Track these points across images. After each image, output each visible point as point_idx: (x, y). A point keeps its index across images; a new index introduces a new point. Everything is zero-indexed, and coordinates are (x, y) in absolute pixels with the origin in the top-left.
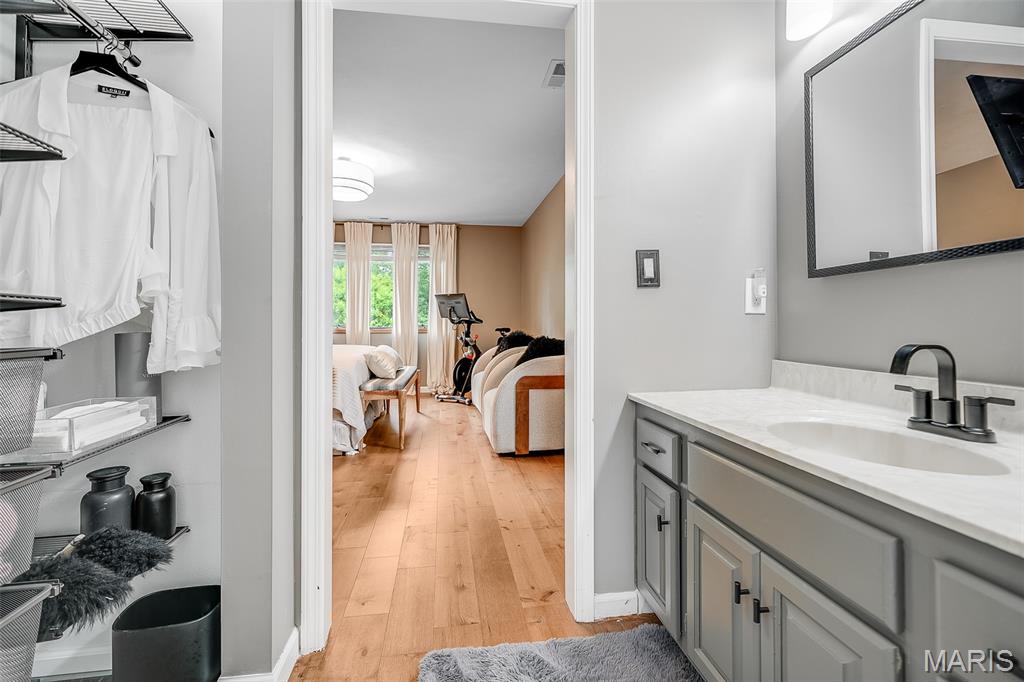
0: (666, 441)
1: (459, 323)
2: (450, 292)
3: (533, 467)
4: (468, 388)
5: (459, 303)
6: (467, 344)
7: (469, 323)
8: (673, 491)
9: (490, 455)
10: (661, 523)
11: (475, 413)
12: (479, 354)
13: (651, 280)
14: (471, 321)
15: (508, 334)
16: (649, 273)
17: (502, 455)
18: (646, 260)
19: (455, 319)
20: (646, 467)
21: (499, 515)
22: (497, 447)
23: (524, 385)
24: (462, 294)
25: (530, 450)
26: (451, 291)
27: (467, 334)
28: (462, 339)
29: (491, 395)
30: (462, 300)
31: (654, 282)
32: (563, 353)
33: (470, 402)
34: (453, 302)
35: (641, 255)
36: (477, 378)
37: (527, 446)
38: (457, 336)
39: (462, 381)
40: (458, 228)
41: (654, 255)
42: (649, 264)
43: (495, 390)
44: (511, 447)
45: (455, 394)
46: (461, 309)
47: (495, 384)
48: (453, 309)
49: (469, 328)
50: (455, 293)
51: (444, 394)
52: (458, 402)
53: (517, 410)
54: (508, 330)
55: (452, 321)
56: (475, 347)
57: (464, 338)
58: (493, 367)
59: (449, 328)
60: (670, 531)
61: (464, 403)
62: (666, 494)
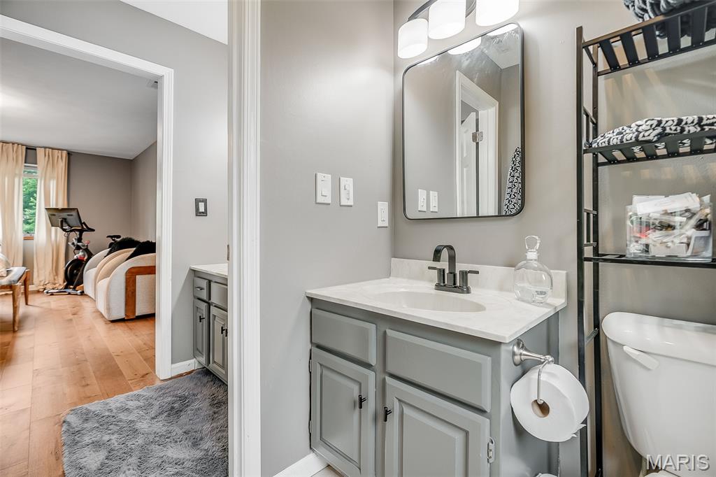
0: (204, 284)
1: (71, 231)
2: (60, 207)
3: (139, 324)
4: (81, 282)
5: (72, 215)
6: (78, 248)
7: (81, 232)
8: (206, 304)
9: (104, 323)
10: (201, 319)
11: (86, 299)
12: (90, 255)
13: (203, 213)
14: (83, 229)
15: (118, 240)
16: (202, 209)
17: (113, 321)
18: (200, 203)
19: (67, 227)
20: (199, 299)
21: (111, 350)
22: (109, 316)
23: (132, 273)
24: (74, 209)
25: (137, 314)
26: (62, 204)
27: (79, 240)
28: (73, 244)
29: (103, 284)
30: (74, 213)
31: (205, 214)
32: (155, 252)
33: (82, 293)
34: (64, 215)
35: (197, 201)
36: (89, 274)
37: (135, 312)
38: (68, 241)
39: (74, 276)
40: (69, 154)
41: (205, 201)
42: (201, 206)
43: (108, 279)
44: (122, 315)
45: (66, 287)
46: (73, 220)
47: (108, 274)
48: (64, 221)
49: (81, 235)
50: (66, 207)
51: (53, 289)
52: (69, 294)
53: (126, 289)
54: (119, 237)
55: (64, 230)
56: (87, 250)
57: (76, 242)
58: (106, 263)
59: (59, 235)
60: (205, 322)
61: (77, 295)
62: (203, 306)
